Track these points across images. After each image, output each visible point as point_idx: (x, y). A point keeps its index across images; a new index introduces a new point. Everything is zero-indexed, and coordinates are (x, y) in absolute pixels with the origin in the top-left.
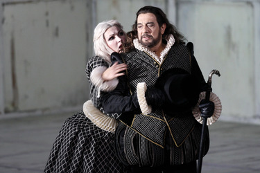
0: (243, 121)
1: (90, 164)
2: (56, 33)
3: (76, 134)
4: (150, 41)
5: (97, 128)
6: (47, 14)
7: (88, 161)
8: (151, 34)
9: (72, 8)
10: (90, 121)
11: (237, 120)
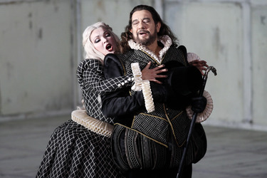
0: (231, 126)
1: (91, 171)
2: (40, 35)
3: (73, 141)
4: (147, 37)
5: (92, 133)
6: (30, 15)
7: (89, 167)
8: (148, 30)
9: (56, 9)
10: (83, 127)
11: (225, 125)
